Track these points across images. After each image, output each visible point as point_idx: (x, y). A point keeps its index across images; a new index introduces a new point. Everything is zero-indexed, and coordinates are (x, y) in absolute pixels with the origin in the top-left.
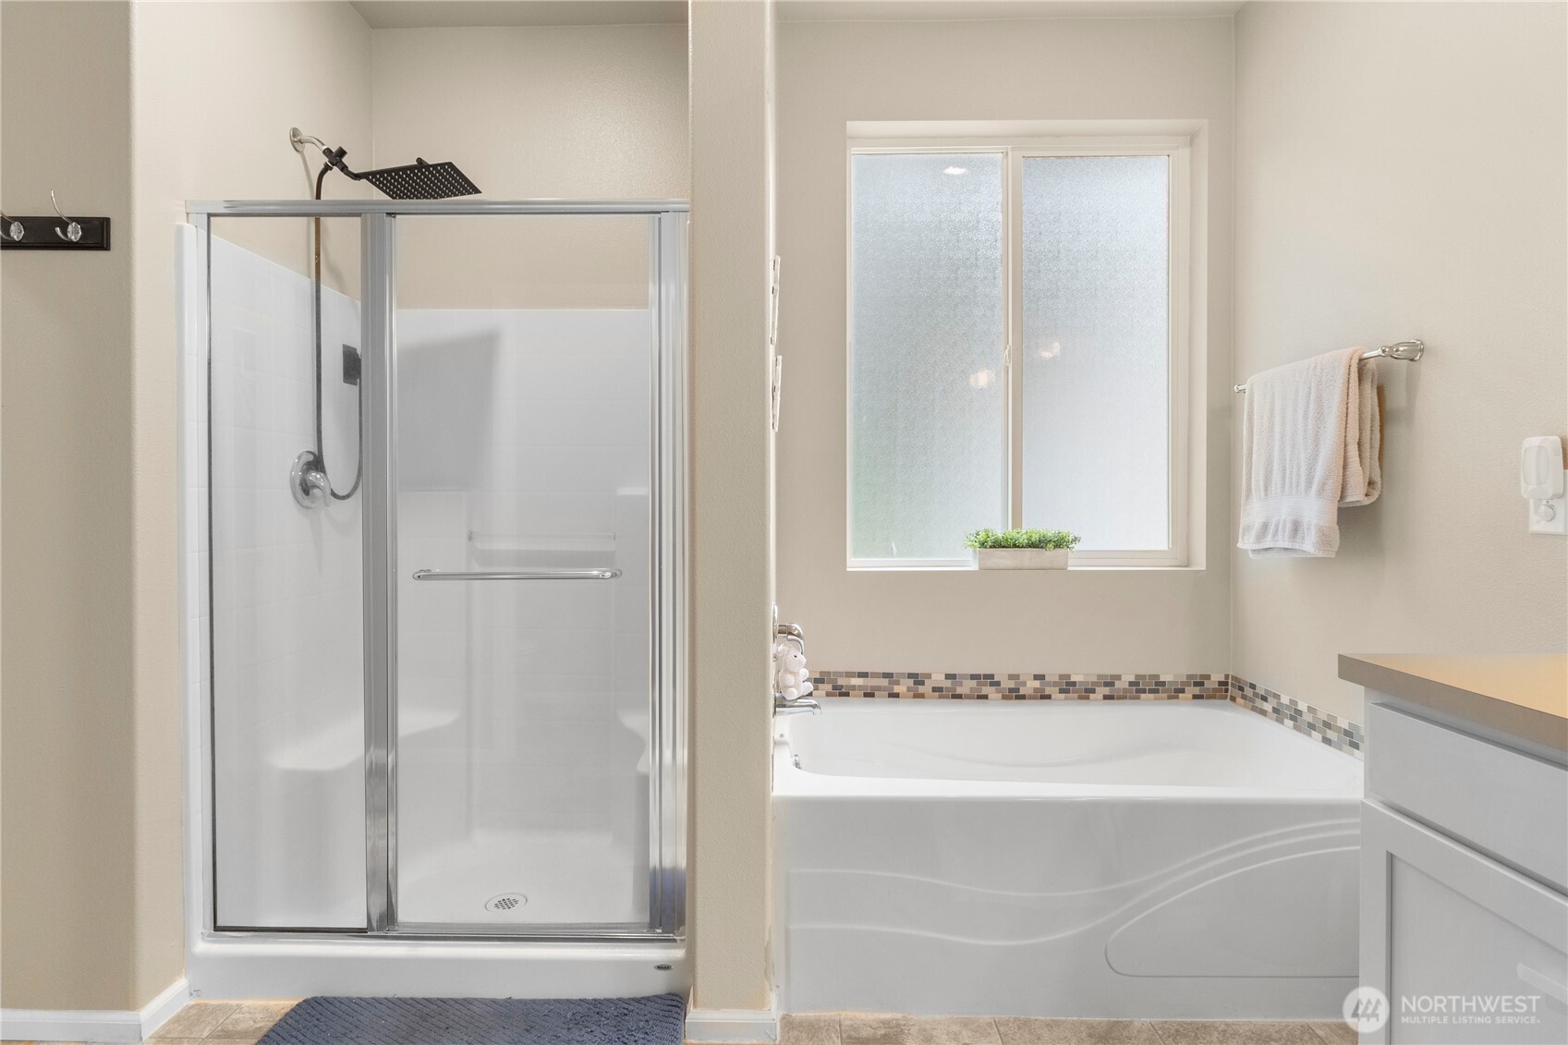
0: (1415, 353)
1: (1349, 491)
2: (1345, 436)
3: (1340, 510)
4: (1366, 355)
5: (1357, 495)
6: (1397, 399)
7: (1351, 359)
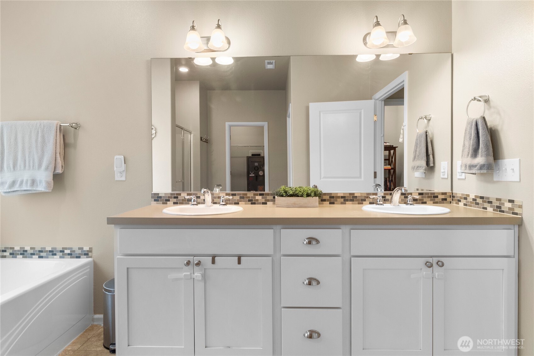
0: (77, 127)
1: (57, 169)
2: (56, 150)
3: (53, 175)
4: (61, 125)
5: (59, 171)
6: (70, 140)
7: (57, 125)
